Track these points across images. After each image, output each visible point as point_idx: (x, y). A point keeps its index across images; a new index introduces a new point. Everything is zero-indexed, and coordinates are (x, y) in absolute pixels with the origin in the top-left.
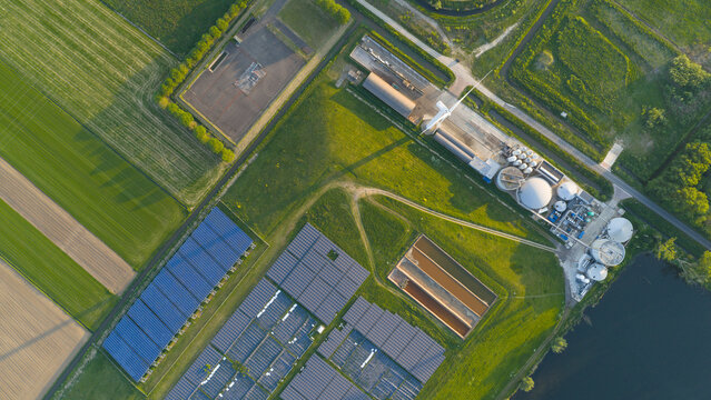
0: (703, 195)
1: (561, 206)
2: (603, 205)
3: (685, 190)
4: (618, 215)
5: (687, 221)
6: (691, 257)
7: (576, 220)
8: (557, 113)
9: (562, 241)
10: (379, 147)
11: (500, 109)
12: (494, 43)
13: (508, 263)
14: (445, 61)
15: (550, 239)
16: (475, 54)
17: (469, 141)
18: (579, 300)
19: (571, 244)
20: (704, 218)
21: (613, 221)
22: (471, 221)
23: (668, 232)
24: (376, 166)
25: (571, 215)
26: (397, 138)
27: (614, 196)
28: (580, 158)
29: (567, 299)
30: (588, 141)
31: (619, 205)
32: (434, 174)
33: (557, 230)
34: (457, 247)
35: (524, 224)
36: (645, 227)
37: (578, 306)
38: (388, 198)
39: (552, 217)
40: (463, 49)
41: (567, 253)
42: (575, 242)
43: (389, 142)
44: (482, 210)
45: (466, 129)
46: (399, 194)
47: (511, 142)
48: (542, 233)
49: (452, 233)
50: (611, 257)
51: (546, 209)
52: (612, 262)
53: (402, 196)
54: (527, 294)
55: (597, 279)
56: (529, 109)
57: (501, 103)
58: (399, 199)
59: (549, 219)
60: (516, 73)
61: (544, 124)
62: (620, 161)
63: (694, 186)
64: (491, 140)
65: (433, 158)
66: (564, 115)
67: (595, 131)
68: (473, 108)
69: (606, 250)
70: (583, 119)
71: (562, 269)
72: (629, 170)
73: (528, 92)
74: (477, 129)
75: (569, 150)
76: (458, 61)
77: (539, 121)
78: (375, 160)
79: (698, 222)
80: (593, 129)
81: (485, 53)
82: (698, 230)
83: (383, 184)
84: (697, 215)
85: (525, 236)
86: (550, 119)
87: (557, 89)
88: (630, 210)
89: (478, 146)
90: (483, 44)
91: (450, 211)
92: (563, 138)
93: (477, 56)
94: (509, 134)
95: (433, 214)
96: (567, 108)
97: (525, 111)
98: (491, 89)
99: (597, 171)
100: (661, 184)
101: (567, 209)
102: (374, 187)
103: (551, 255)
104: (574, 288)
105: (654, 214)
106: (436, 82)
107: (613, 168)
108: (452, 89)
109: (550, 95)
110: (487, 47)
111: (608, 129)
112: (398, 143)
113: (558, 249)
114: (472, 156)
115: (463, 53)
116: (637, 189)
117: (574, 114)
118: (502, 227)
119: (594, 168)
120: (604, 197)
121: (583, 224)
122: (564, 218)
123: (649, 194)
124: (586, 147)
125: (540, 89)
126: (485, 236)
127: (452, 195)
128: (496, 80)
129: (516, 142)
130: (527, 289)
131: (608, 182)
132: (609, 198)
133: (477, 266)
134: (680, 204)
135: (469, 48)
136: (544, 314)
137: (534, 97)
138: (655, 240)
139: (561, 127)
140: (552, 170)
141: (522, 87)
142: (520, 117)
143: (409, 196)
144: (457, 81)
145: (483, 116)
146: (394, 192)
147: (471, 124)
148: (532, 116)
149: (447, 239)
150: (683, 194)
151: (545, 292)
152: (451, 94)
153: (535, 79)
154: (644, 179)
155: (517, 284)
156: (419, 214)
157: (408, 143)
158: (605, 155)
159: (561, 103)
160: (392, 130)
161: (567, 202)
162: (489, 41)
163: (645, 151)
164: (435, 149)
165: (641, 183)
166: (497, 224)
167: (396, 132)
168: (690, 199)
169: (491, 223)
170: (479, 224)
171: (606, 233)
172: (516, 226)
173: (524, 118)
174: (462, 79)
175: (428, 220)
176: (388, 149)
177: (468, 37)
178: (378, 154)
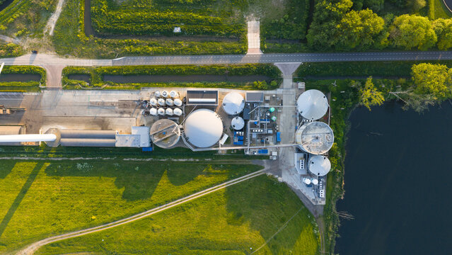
0: (367, 12)
1: (238, 123)
2: (279, 91)
3: (344, 20)
4: (301, 91)
5: (372, 49)
6: (402, 80)
7: (262, 126)
8: (169, 34)
9: (264, 156)
10: (14, 196)
11: (110, 70)
12: (59, 9)
13: (223, 221)
14: (23, 61)
15: (252, 162)
16: (47, 34)
17: (103, 124)
18: (324, 203)
19: (275, 154)
20: (388, 34)
21: (300, 101)
22: (156, 205)
23: (360, 72)
24: (21, 219)
25: (254, 125)
26: (28, 171)
27: (283, 75)
28: (224, 62)
29: (311, 209)
30: (220, 39)
31: (295, 80)
32: (89, 182)
33: (251, 149)
34: (159, 243)
35: (216, 166)
36: (334, 84)
37: (327, 209)
38: (52, 245)
39: (236, 140)
40: (33, 37)
41: (277, 164)
42: (277, 150)
43: (22, 182)
44: (164, 182)
45: (91, 113)
46: (61, 232)
47: (146, 94)
48: (239, 162)
49: (145, 232)
50: (320, 143)
51: (226, 137)
52: (324, 147)
53: (66, 231)
54: (266, 238)
55: (323, 173)
56: (138, 49)
57: (108, 63)
58: (65, 237)
59: (236, 145)
60: (100, 23)
61: (164, 53)
62: (265, 37)
63: (351, 9)
64: (125, 107)
65: (79, 165)
66: (177, 30)
67: (219, 23)
68: (84, 88)
69: (309, 139)
70: (199, 22)
71: (284, 184)
72: (280, 39)
73: (127, 34)
74: (102, 105)
75: (208, 61)
76: (35, 52)
77: (156, 54)
78: (16, 214)
79: (384, 41)
80: (216, 25)
81: (57, 25)
82: (388, 49)
83: (38, 233)
84: (377, 37)
85: (225, 178)
86: (167, 43)
87: (153, 10)
88: (308, 77)
89: (115, 121)
90: (48, 18)
91: (127, 211)
92: (193, 54)
93: (51, 33)
94: (138, 88)
95: (111, 226)
96: (176, 22)
97: (137, 54)
98: (89, 57)
99: (249, 62)
100: (317, 32)
101: (246, 121)
102: (29, 243)
103: (263, 178)
104: (310, 195)
105: (335, 64)
106: (29, 89)
107: (262, 48)
108: (49, 84)
109: (150, 21)
110: (54, 18)
111: (231, 13)
112: (33, 176)
113: (267, 167)
114: (113, 137)
115: (35, 41)
116: (302, 52)
117: (187, 22)
118: (195, 185)
119: (243, 61)
120: (274, 83)
121: (273, 125)
122: (249, 133)
123: (316, 48)
124: (219, 46)
125: (136, 21)
126: (181, 209)
127: (122, 190)
128: (86, 44)
129: (150, 91)
130: (261, 234)
131: (268, 66)
132: (280, 80)
133: (193, 248)
134: (350, 38)
135: (38, 32)
136: (298, 243)
137: (136, 35)
138: (355, 90)
139: (184, 44)
140: (202, 94)
141: (117, 33)
142: (136, 64)
143: (73, 226)
144: (48, 73)
145: (99, 89)
146: (54, 233)
147: (93, 105)
148: (147, 54)
149: (142, 242)
150: (345, 26)
151: (283, 221)
152: (52, 89)
153: (123, 15)
154: (301, 37)
155: (247, 237)
156: (96, 238)
157: (43, 170)
158: (245, 42)
159: (166, 21)
160: (18, 167)
161: (241, 115)
162: (52, 11)
163: (283, 8)
164: (75, 155)
165: (300, 44)
166: (186, 188)
167: (24, 166)
168: (355, 26)
169: (179, 190)
170: (167, 202)
171: (301, 118)
172: (208, 174)
173: (140, 62)
174: (52, 67)
175: (110, 236)
176: (24, 191)
177: (28, 22)
178: (16, 204)
